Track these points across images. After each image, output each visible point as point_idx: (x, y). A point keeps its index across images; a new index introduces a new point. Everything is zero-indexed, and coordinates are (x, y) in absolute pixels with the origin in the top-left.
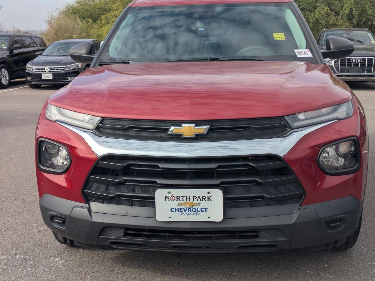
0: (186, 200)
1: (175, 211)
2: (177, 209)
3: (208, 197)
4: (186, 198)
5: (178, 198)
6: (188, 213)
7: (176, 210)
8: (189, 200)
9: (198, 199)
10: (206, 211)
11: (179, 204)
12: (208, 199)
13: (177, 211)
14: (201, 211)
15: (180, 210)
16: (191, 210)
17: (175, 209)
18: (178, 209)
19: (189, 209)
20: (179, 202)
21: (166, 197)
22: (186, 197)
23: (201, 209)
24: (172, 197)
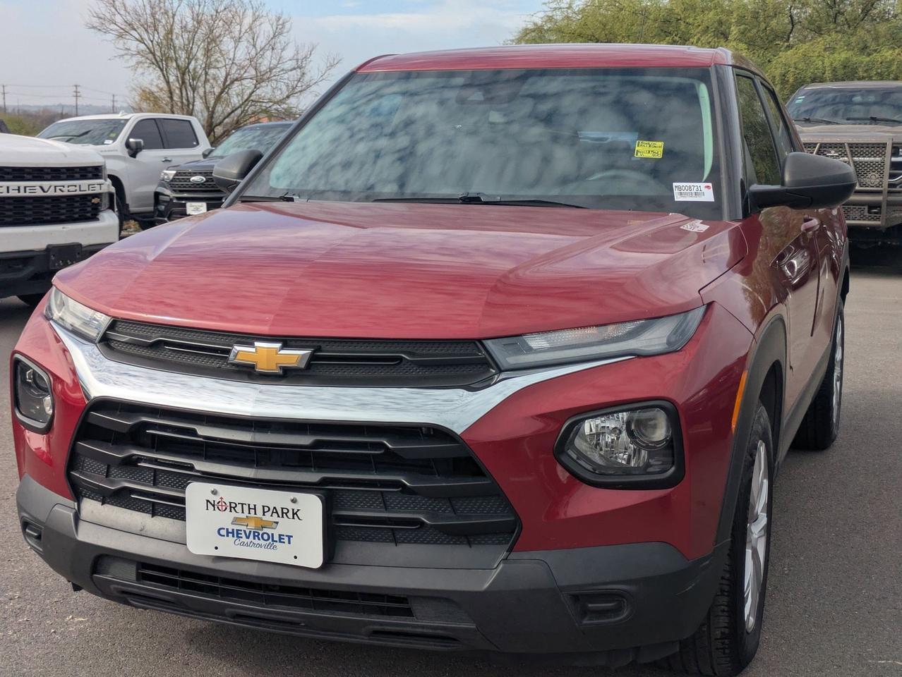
0: (249, 513)
1: (228, 536)
2: (230, 530)
3: (293, 510)
4: (249, 509)
5: (232, 507)
6: (254, 541)
7: (228, 533)
8: (255, 514)
9: (273, 512)
10: (289, 543)
11: (236, 521)
12: (294, 514)
13: (230, 535)
14: (280, 542)
15: (238, 534)
16: (260, 536)
17: (227, 529)
18: (233, 530)
19: (254, 532)
20: (234, 514)
21: (208, 501)
22: (249, 505)
23: (280, 535)
24: (220, 504)
